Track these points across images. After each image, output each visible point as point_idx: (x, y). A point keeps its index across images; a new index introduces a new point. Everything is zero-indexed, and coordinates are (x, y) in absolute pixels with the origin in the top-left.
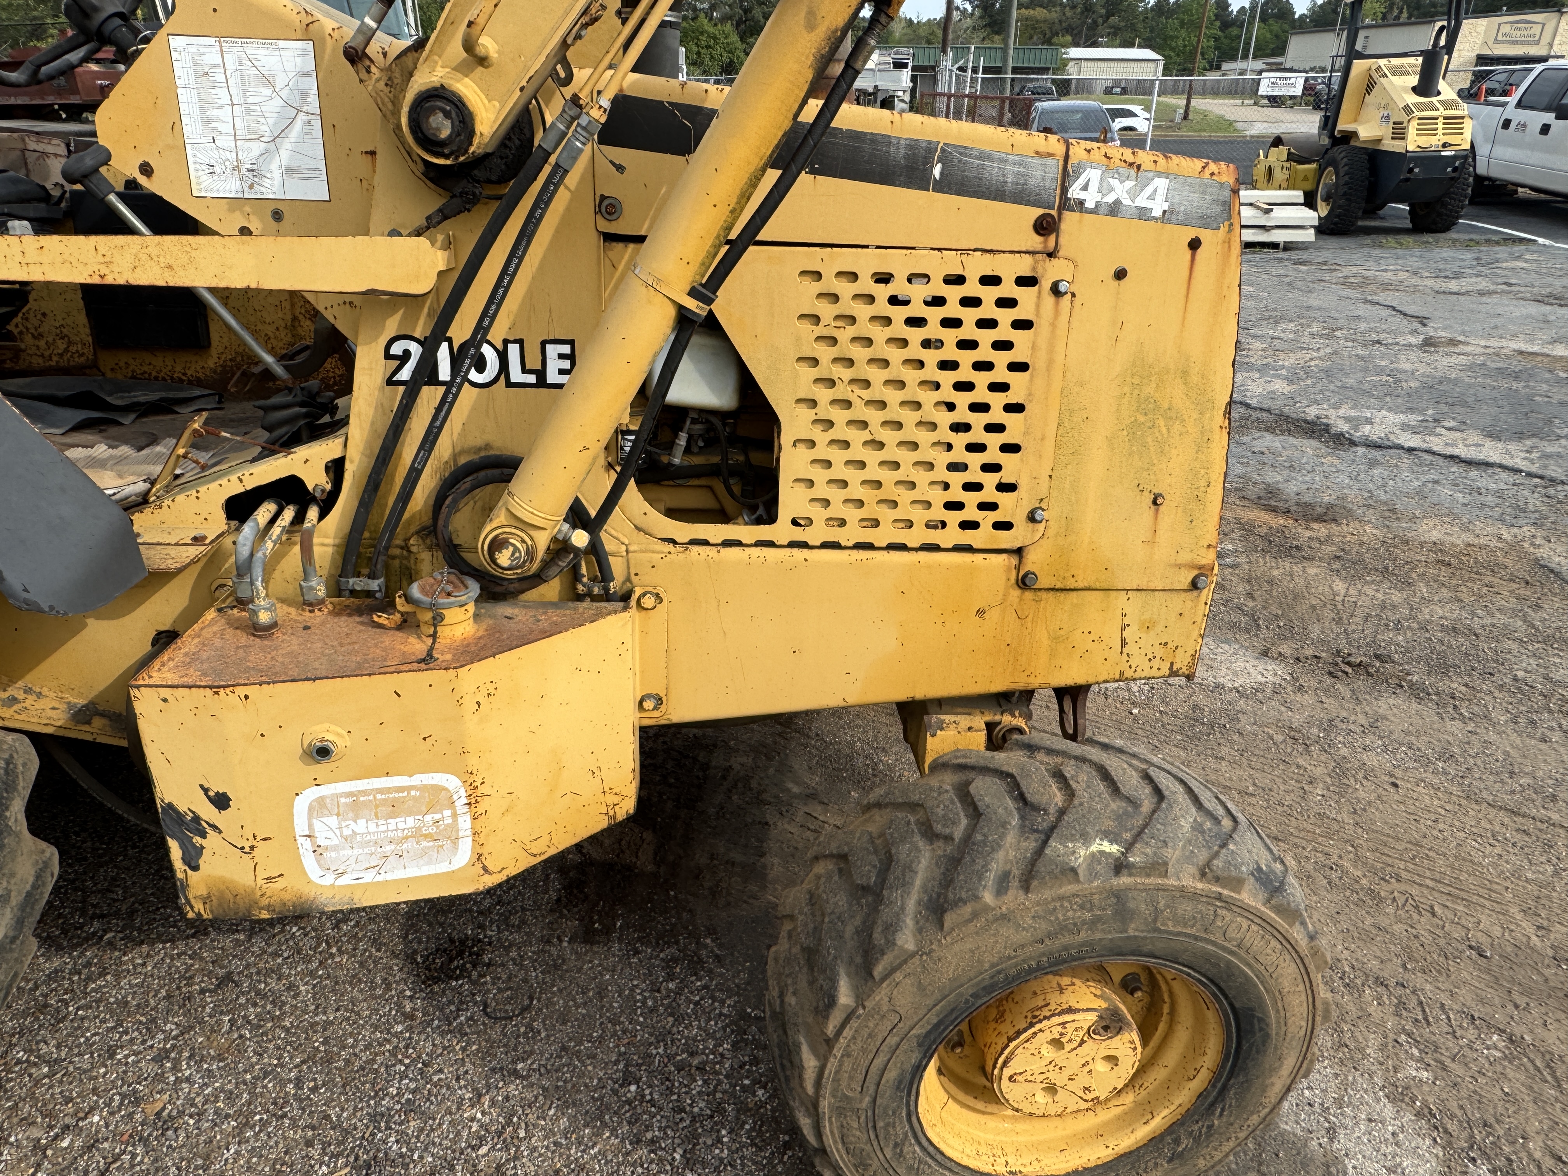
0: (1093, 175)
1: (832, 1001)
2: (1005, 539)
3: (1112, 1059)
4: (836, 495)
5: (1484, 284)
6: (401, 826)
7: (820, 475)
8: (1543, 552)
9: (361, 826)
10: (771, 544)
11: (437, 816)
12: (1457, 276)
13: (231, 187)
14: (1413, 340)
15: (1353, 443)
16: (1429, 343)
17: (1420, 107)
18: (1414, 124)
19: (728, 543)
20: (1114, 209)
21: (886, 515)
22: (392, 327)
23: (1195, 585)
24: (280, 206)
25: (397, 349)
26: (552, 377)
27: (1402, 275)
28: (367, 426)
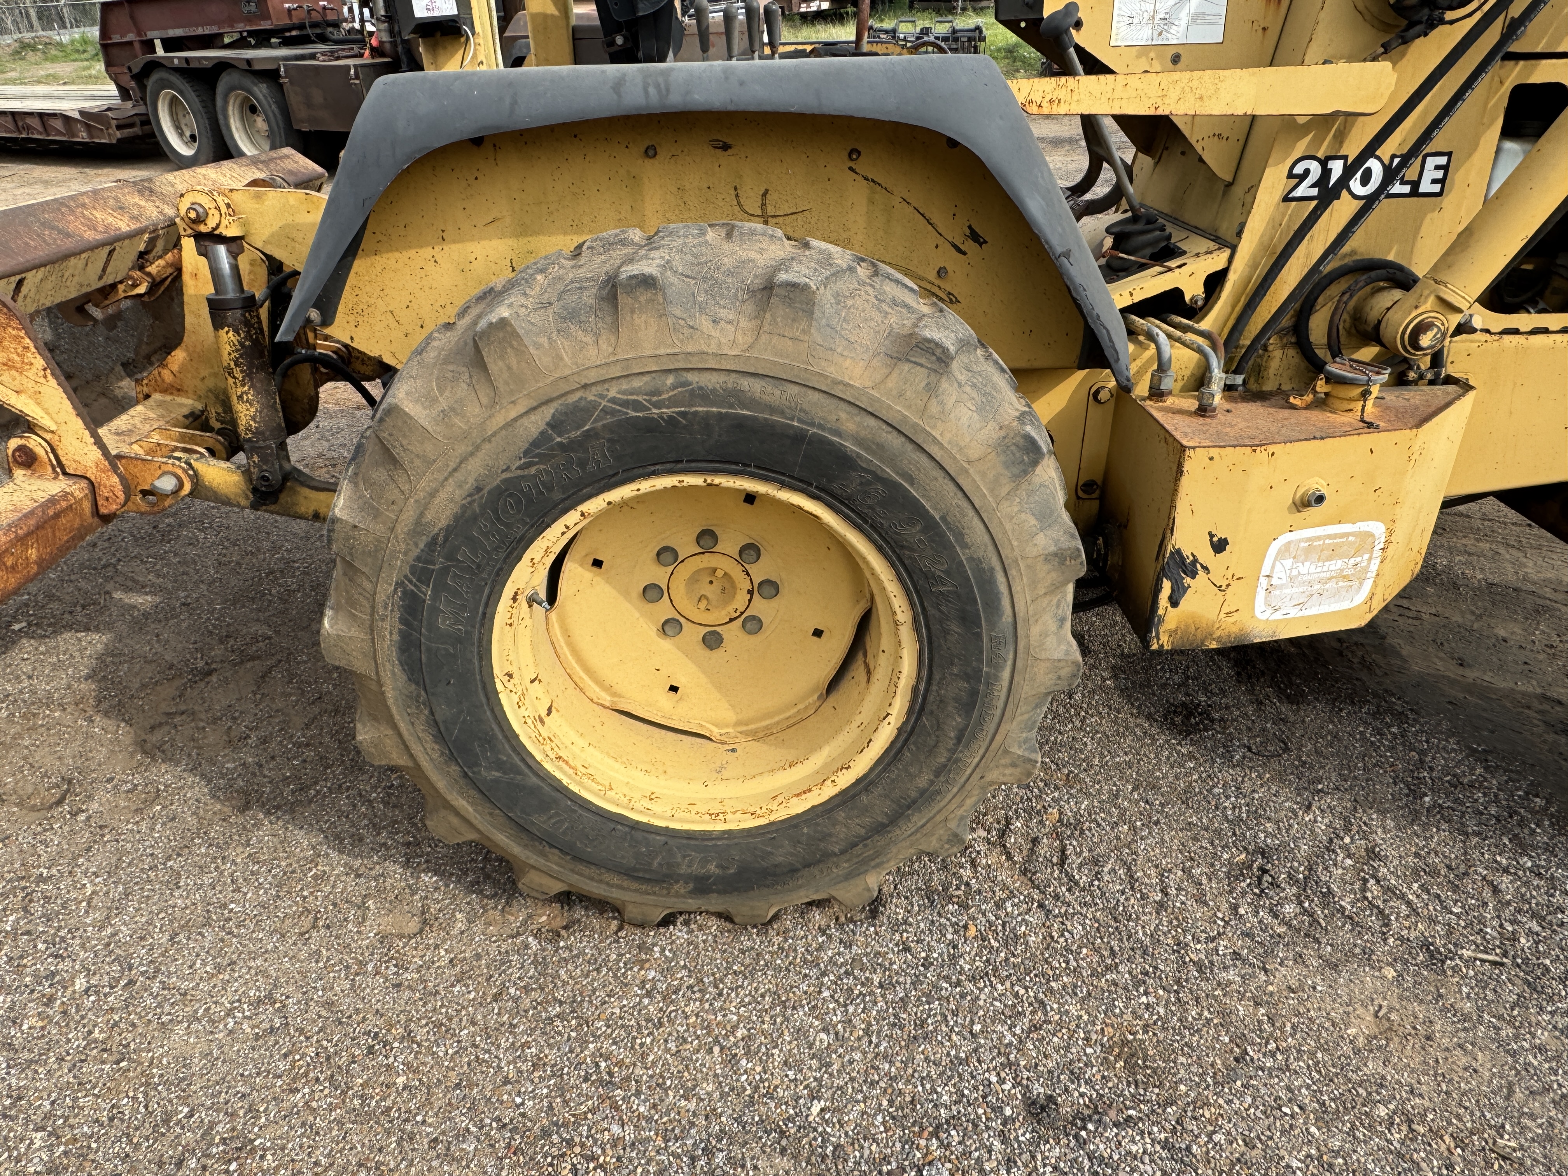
6: (1332, 568)
9: (1303, 569)
11: (1359, 559)
13: (1143, 35)
19: (1535, 332)
22: (1300, 148)
24: (1180, 50)
25: (1299, 170)
26: (1426, 186)
28: (1256, 239)
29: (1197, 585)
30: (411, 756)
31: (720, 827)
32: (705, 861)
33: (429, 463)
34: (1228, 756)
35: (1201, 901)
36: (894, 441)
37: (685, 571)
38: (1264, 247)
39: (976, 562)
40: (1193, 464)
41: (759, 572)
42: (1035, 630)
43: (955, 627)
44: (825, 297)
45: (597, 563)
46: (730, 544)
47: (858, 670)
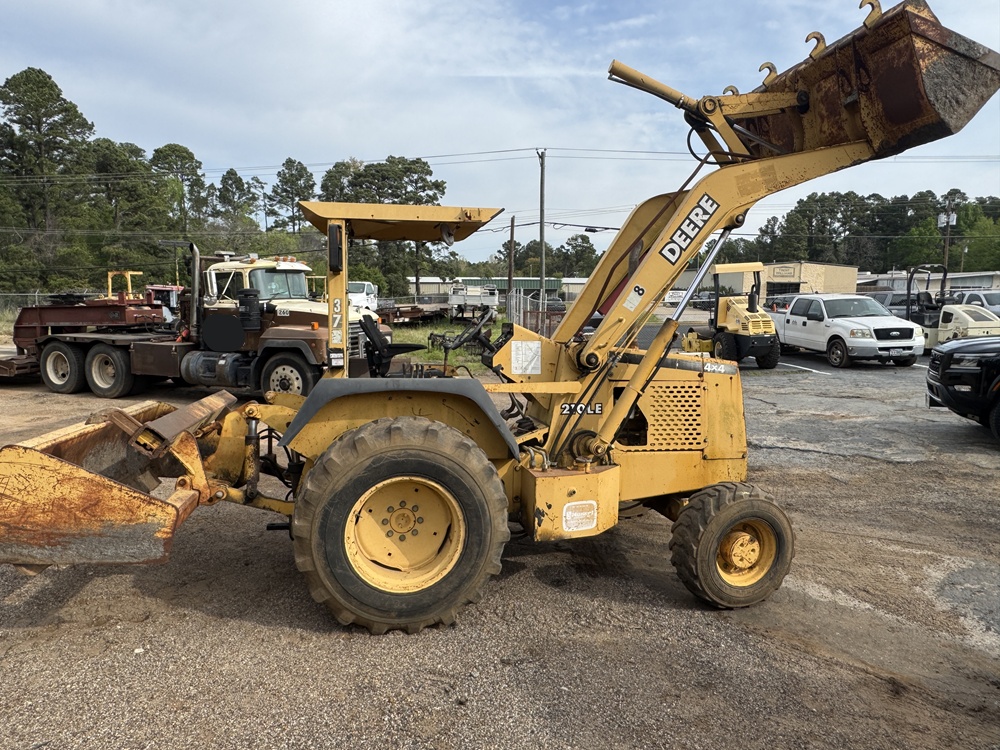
0: (709, 365)
1: (699, 530)
2: (699, 447)
3: (753, 550)
4: (660, 438)
5: (794, 390)
6: (583, 515)
7: (656, 433)
8: (832, 474)
9: (575, 515)
10: (645, 451)
11: (591, 513)
12: (783, 387)
13: (520, 372)
14: (772, 412)
15: (761, 447)
16: (778, 413)
17: (752, 317)
18: (750, 324)
20: (714, 371)
21: (672, 442)
22: (563, 401)
23: (743, 457)
24: (530, 376)
25: (563, 407)
26: (597, 411)
27: (761, 387)
28: (555, 425)
29: (545, 519)
30: (315, 566)
31: (407, 591)
32: (402, 603)
33: (338, 473)
34: (570, 591)
35: (557, 622)
36: (457, 467)
37: (396, 514)
38: (557, 426)
39: (479, 501)
40: (539, 482)
41: (418, 514)
42: (496, 521)
43: (475, 520)
44: (440, 433)
45: (370, 511)
46: (409, 506)
47: (448, 542)
